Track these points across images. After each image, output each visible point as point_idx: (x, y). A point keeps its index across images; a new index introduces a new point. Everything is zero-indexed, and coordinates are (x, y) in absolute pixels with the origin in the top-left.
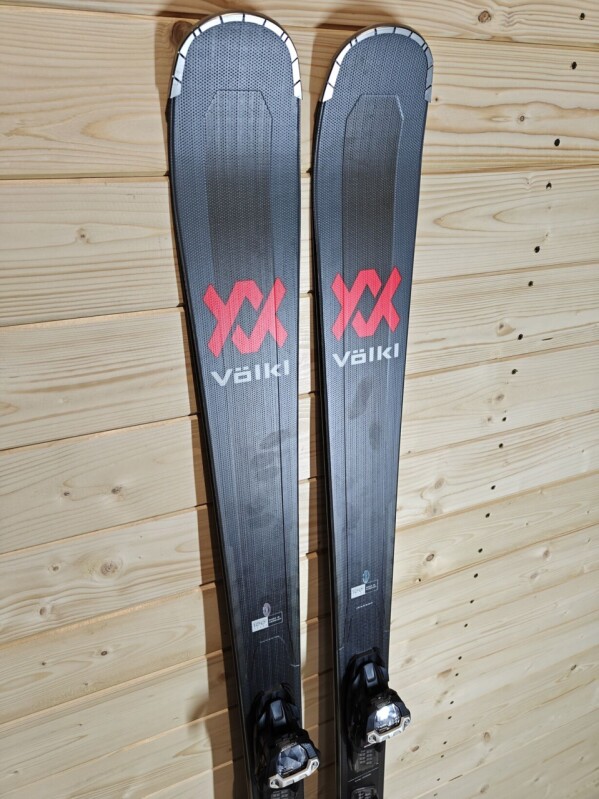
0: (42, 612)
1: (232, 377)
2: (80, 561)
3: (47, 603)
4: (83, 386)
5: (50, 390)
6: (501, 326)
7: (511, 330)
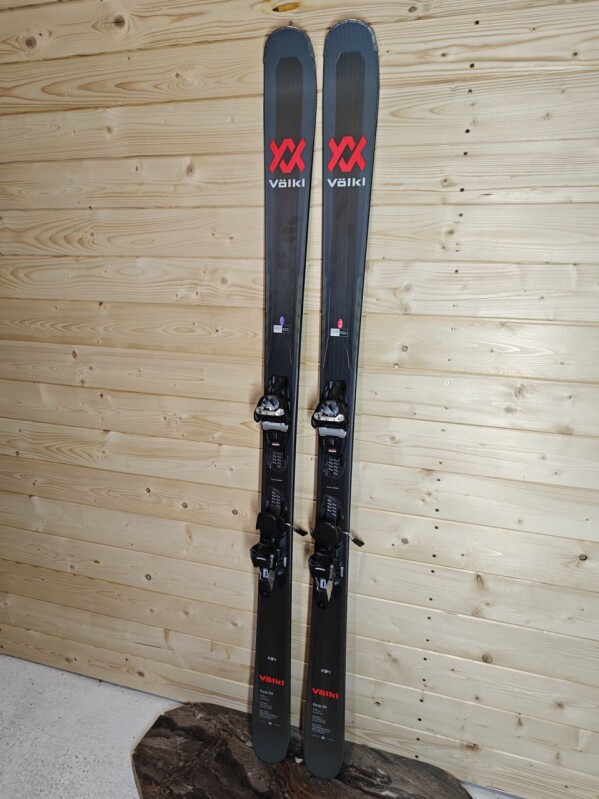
0: (197, 293)
1: (277, 185)
2: (214, 272)
3: (199, 289)
4: (225, 183)
5: (214, 183)
6: (446, 181)
7: (453, 185)
